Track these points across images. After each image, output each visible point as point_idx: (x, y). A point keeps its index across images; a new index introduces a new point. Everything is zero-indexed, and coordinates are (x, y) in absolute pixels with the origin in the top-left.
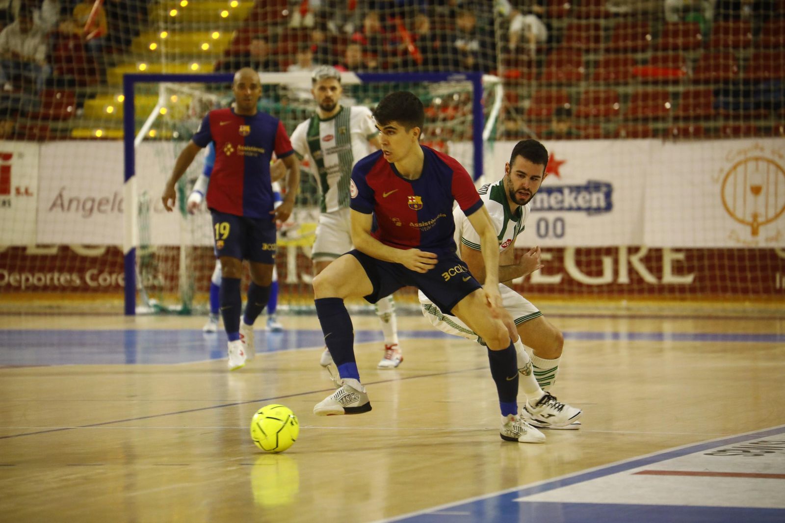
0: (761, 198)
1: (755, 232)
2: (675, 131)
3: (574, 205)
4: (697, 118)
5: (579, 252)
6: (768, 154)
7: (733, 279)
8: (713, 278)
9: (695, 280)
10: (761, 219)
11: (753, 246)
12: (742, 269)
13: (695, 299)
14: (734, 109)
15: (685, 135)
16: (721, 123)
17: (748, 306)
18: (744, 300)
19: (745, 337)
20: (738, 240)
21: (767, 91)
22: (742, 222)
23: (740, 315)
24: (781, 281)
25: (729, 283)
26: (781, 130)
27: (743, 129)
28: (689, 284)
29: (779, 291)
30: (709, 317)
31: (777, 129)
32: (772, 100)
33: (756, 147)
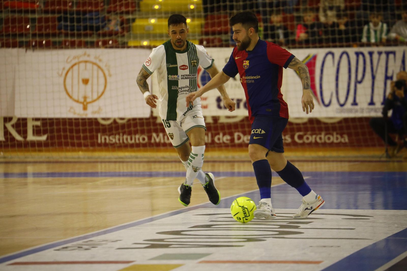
0: (89, 86)
1: (85, 108)
2: (34, 44)
4: (48, 35)
6: (92, 59)
7: (72, 138)
9: (47, 138)
10: (89, 100)
11: (84, 117)
12: (78, 131)
13: (48, 151)
14: (71, 30)
15: (39, 46)
16: (63, 39)
17: (81, 154)
18: (79, 151)
19: (79, 175)
20: (75, 113)
21: (91, 19)
22: (77, 101)
23: (76, 160)
24: (101, 138)
25: (69, 140)
26: (100, 43)
27: (77, 43)
28: (44, 141)
29: (100, 145)
30: (57, 162)
31: (98, 43)
32: (94, 25)
33: (85, 54)
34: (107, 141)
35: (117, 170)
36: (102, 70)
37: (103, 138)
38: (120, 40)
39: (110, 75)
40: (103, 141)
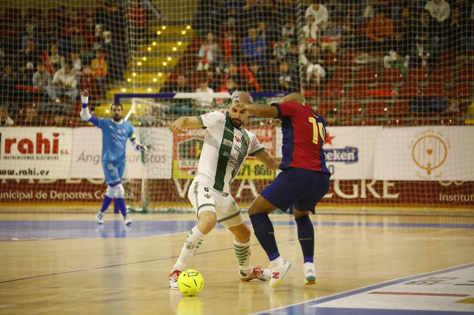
1: (429, 173)
2: (390, 122)
3: (339, 159)
4: (400, 116)
5: (341, 182)
6: (435, 134)
7: (418, 196)
8: (408, 196)
9: (399, 197)
10: (432, 166)
11: (428, 180)
12: (423, 191)
13: (399, 206)
14: (419, 112)
15: (394, 124)
16: (412, 118)
17: (425, 209)
18: (424, 207)
19: (424, 225)
20: (421, 177)
21: (435, 103)
22: (423, 167)
23: (422, 214)
24: (442, 197)
25: (416, 198)
26: (442, 122)
27: (423, 121)
28: (396, 199)
29: (441, 202)
30: (406, 215)
31: (440, 121)
32: (438, 107)
33: (430, 130)
34: (447, 199)
35: (455, 223)
36: (443, 143)
37: (444, 197)
38: (458, 119)
39: (450, 147)
40: (444, 199)
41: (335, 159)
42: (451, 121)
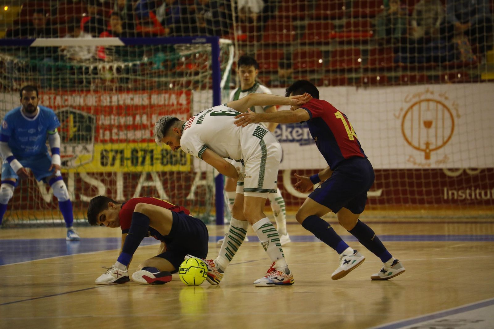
0: (432, 130)
1: (427, 157)
2: (366, 80)
3: (290, 137)
4: (382, 70)
5: (293, 172)
6: (436, 97)
7: (412, 193)
8: (396, 192)
9: (382, 194)
10: (431, 147)
11: (426, 167)
12: (419, 185)
13: (384, 209)
14: (411, 63)
15: (373, 83)
16: (400, 73)
17: (423, 213)
18: (421, 208)
19: (422, 238)
20: (415, 163)
22: (418, 149)
23: (418, 220)
24: (447, 193)
25: (409, 196)
26: (446, 77)
27: (418, 77)
28: (379, 197)
29: (447, 201)
30: (394, 223)
31: (443, 77)
32: (440, 54)
33: (427, 91)
34: (456, 197)
35: (469, 233)
36: (449, 110)
37: (450, 193)
38: (471, 72)
39: (458, 116)
40: (450, 197)
41: (284, 138)
42: (459, 76)
